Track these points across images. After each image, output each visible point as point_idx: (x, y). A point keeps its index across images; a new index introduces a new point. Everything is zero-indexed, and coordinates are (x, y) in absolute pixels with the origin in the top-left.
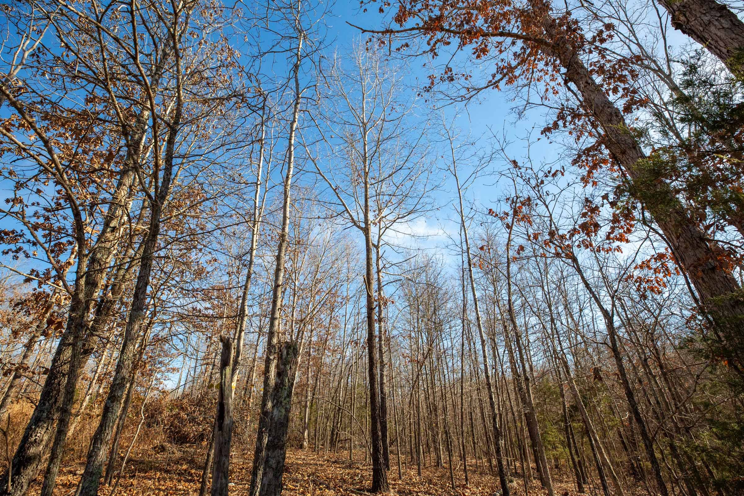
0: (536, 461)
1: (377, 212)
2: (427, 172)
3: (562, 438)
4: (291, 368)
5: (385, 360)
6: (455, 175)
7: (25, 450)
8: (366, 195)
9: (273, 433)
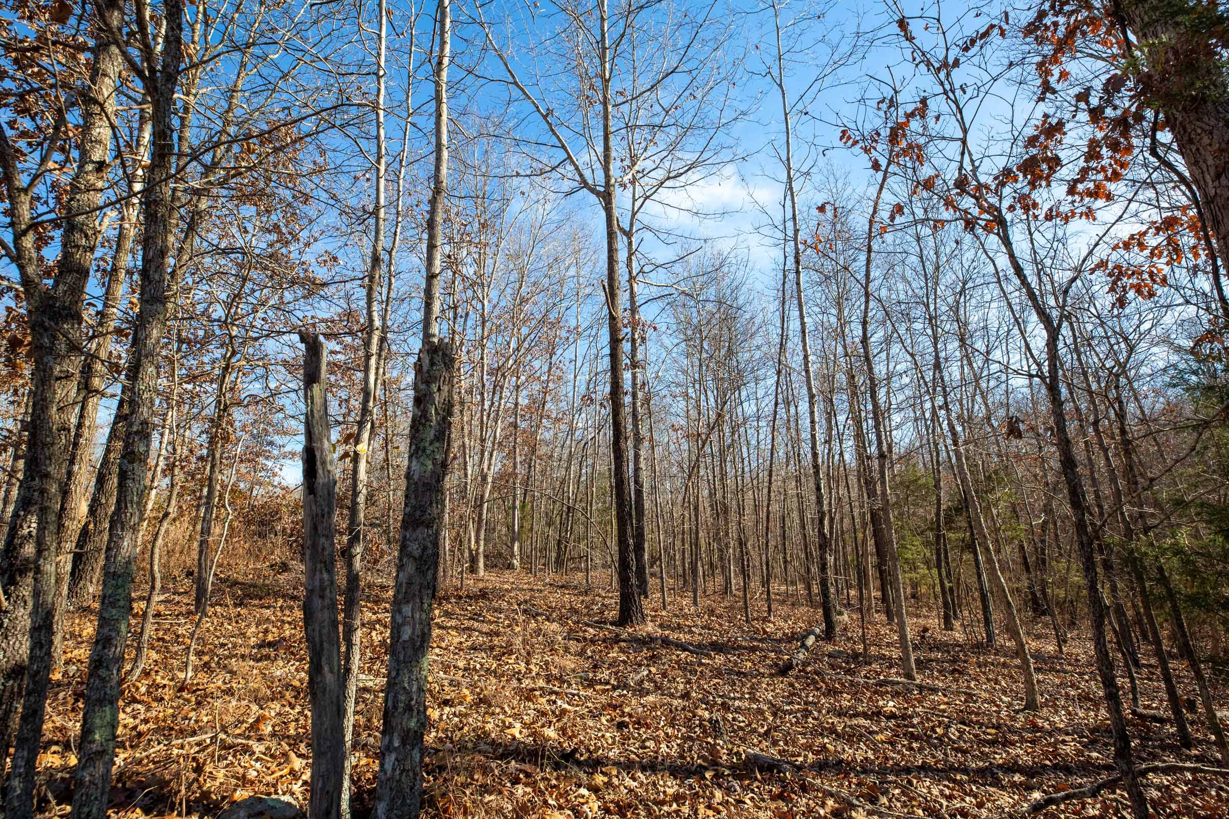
0: (883, 589)
1: (627, 162)
2: (725, 83)
3: (928, 554)
4: (439, 390)
5: (644, 431)
6: (780, 86)
7: (15, 548)
8: (606, 127)
9: (413, 501)
